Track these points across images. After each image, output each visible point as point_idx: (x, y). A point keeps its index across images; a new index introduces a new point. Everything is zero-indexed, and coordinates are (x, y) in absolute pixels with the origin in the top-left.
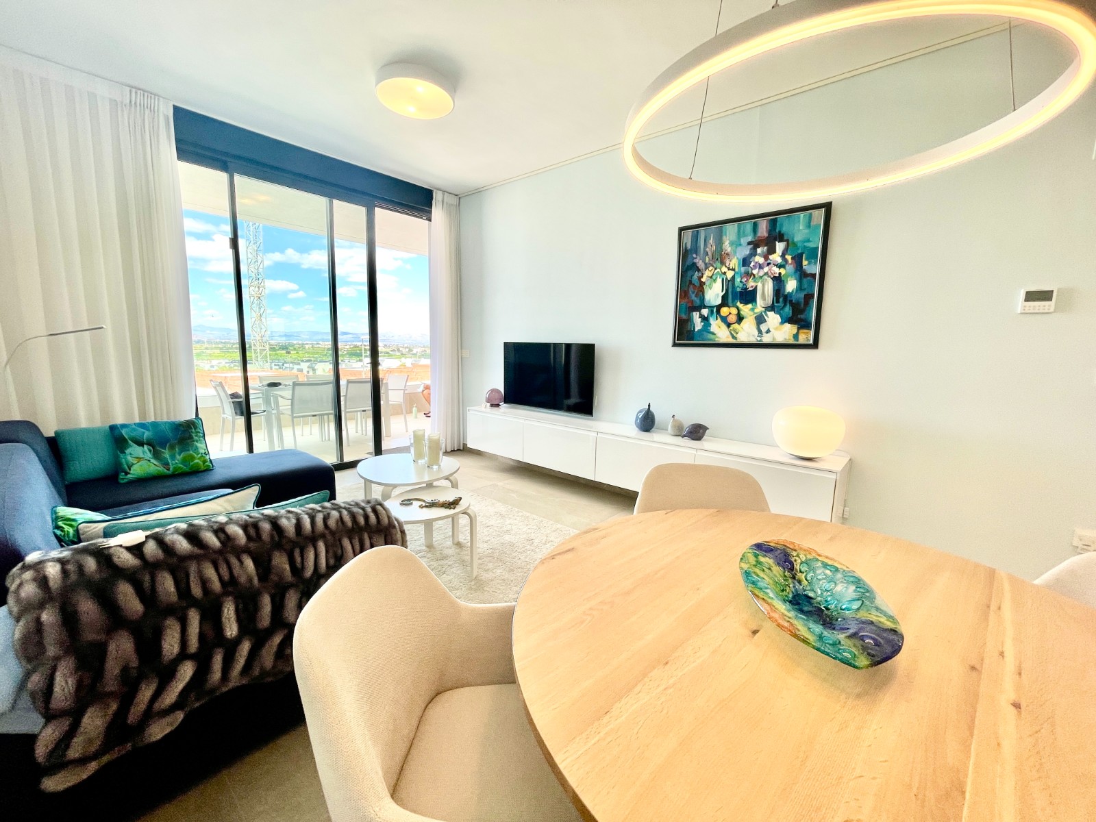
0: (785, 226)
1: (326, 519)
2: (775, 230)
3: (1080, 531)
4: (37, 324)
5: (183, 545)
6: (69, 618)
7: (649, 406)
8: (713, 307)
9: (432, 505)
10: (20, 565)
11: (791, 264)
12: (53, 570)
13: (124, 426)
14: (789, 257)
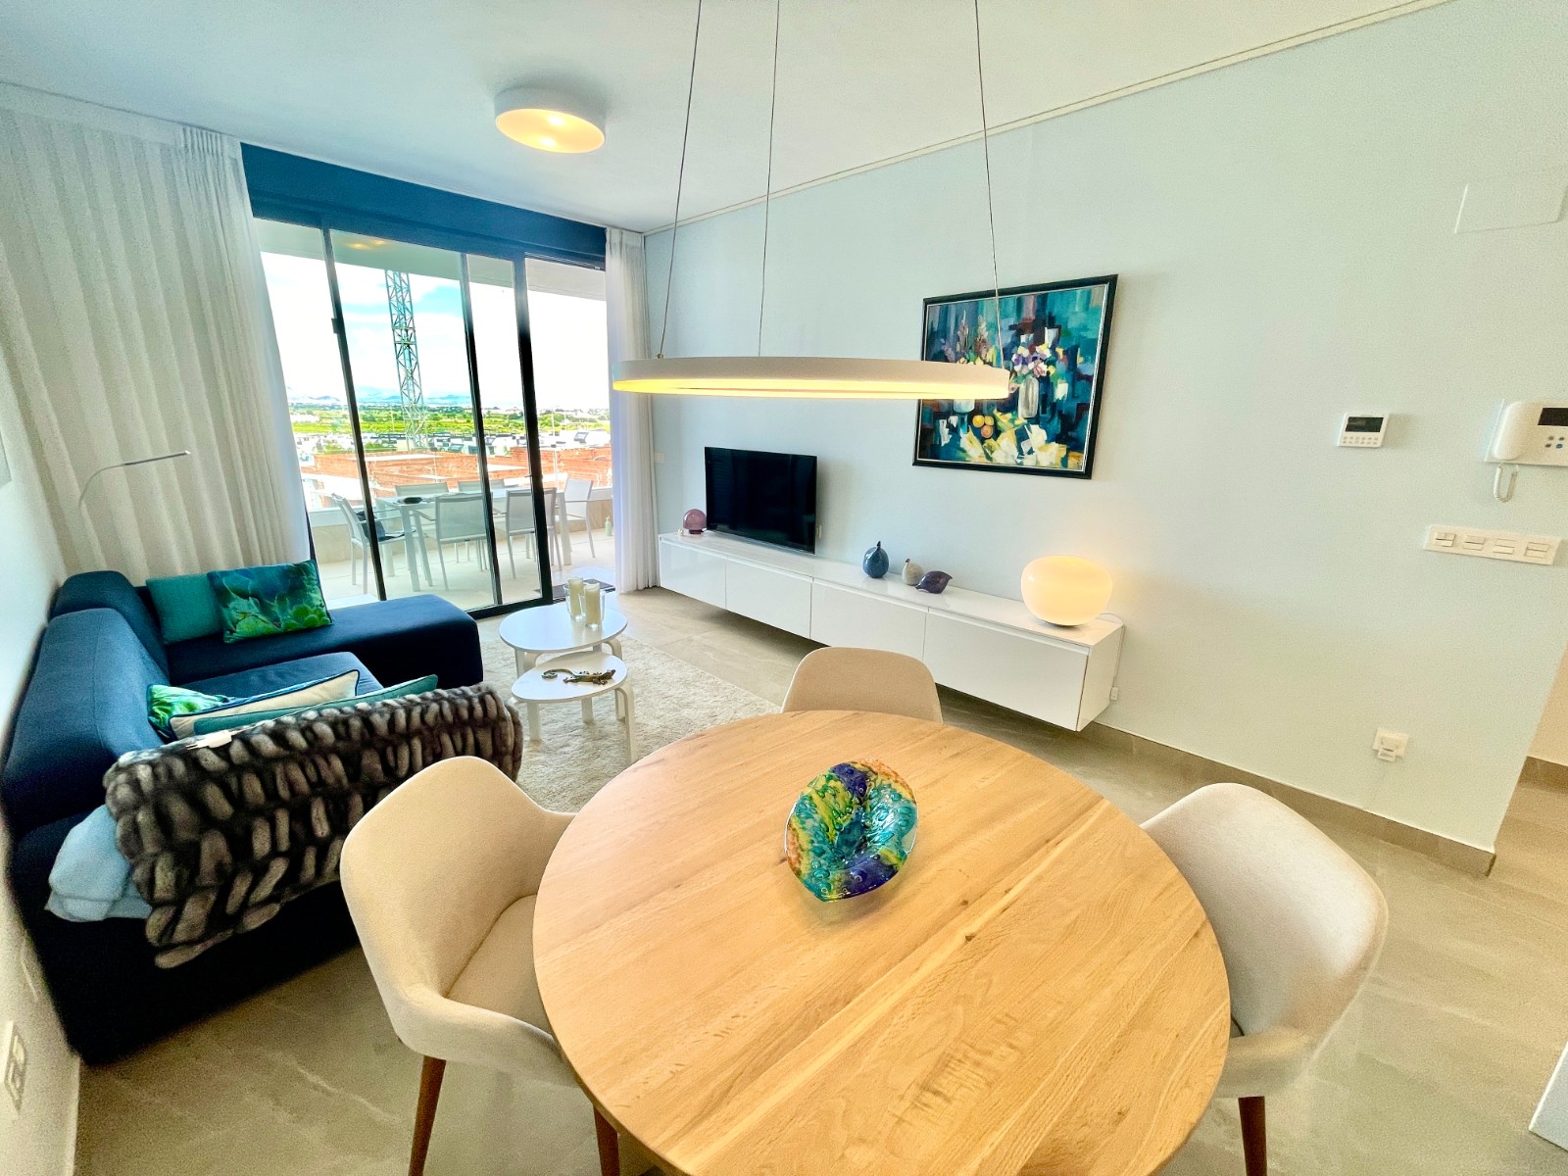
0: (1057, 305)
1: (422, 715)
2: (1044, 310)
3: (1382, 733)
4: (109, 452)
5: (268, 746)
6: (163, 820)
7: (879, 544)
8: (964, 414)
9: (578, 679)
10: (114, 766)
11: (1062, 360)
12: (144, 773)
13: (224, 574)
14: (1060, 351)
